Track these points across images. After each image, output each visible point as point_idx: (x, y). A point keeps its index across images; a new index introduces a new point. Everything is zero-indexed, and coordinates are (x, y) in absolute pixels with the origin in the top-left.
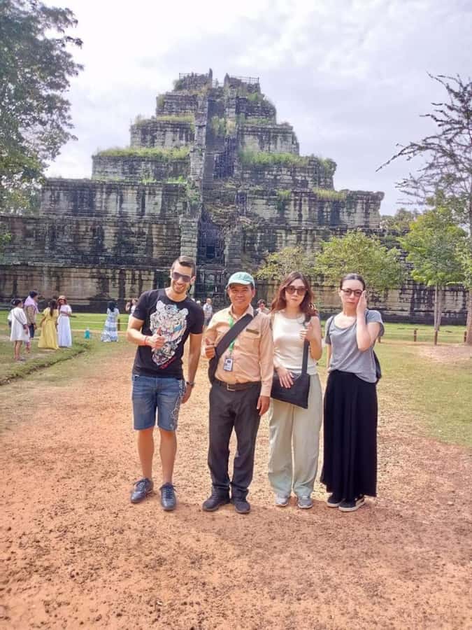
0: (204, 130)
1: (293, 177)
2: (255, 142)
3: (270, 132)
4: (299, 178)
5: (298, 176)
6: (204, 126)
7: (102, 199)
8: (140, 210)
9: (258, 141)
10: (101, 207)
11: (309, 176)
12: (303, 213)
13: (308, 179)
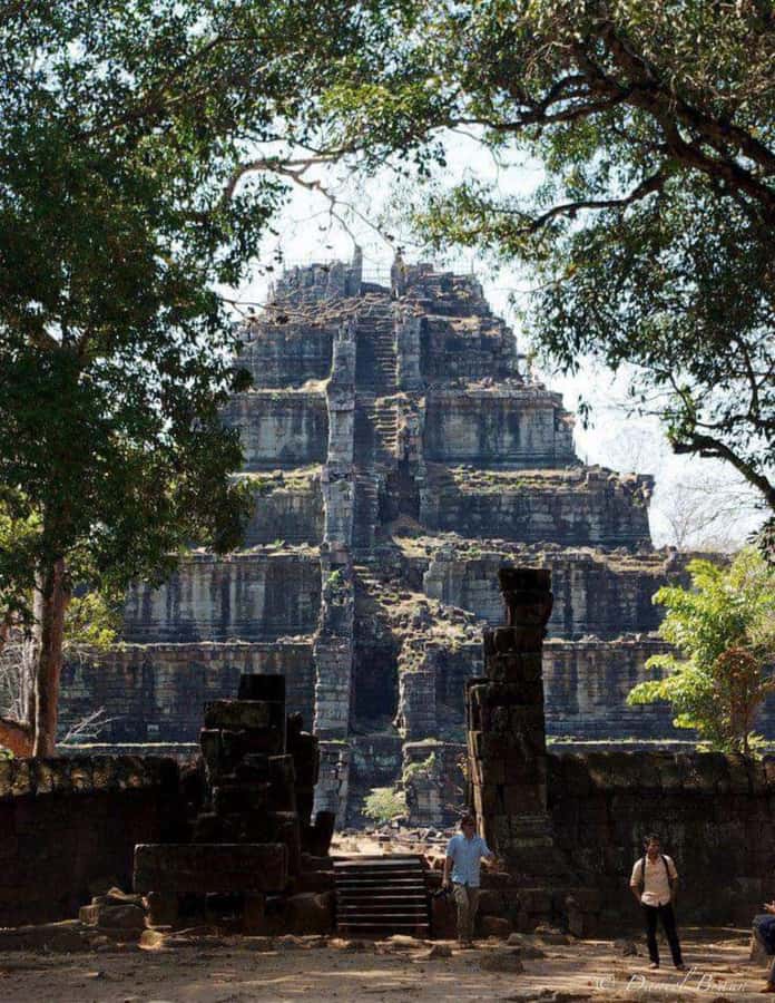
0: (350, 420)
1: (556, 515)
2: (468, 430)
3: (502, 407)
4: (570, 518)
5: (566, 514)
6: (350, 411)
7: (137, 595)
8: (219, 615)
9: (475, 427)
10: (136, 612)
11: (591, 512)
12: (574, 604)
13: (590, 519)
